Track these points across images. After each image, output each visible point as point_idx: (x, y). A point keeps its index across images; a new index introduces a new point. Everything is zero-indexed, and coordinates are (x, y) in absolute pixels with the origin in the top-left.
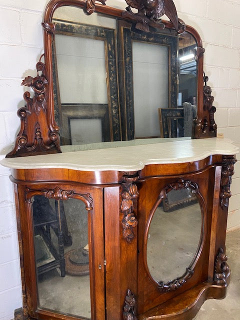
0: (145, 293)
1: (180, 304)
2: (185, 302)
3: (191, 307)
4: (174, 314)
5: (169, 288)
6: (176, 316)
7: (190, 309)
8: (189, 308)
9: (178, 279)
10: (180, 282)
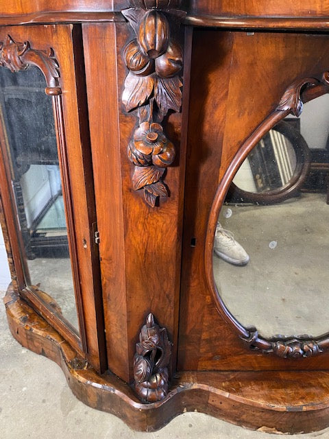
0: (205, 336)
1: (289, 391)
2: (303, 392)
3: (310, 408)
4: (262, 403)
5: (271, 348)
6: (264, 410)
7: (307, 412)
8: (304, 409)
9: (304, 339)
10: (305, 347)
